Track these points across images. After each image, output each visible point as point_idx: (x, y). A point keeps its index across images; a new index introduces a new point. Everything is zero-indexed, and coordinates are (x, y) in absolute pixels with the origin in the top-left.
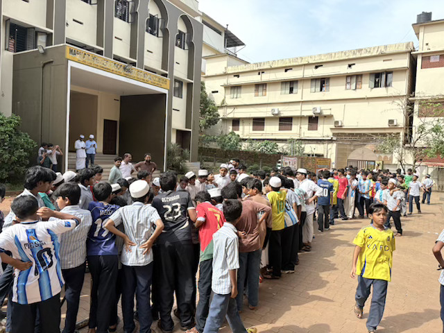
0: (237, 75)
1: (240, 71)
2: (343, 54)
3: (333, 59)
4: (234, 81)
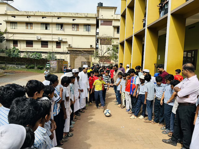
0: (14, 16)
1: (15, 14)
2: (70, 14)
3: (66, 16)
4: (12, 19)
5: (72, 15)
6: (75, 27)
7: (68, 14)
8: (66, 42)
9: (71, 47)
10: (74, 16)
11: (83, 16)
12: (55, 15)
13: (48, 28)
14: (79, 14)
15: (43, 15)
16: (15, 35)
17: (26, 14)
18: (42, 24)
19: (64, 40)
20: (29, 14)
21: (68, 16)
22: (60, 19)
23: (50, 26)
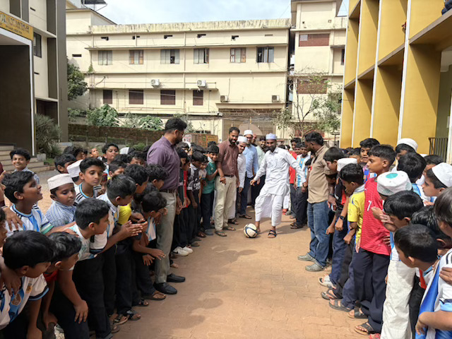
0: (106, 37)
1: (109, 32)
2: (227, 24)
3: (216, 29)
4: (102, 44)
5: (231, 25)
6: (236, 54)
7: (220, 25)
8: (215, 91)
9: (226, 103)
10: (235, 28)
11: (257, 27)
12: (193, 30)
13: (176, 61)
14: (246, 24)
15: (167, 30)
16: (107, 79)
17: (131, 31)
18: (164, 50)
19: (211, 86)
20: (135, 31)
21: (221, 29)
22: (203, 38)
23: (182, 55)
